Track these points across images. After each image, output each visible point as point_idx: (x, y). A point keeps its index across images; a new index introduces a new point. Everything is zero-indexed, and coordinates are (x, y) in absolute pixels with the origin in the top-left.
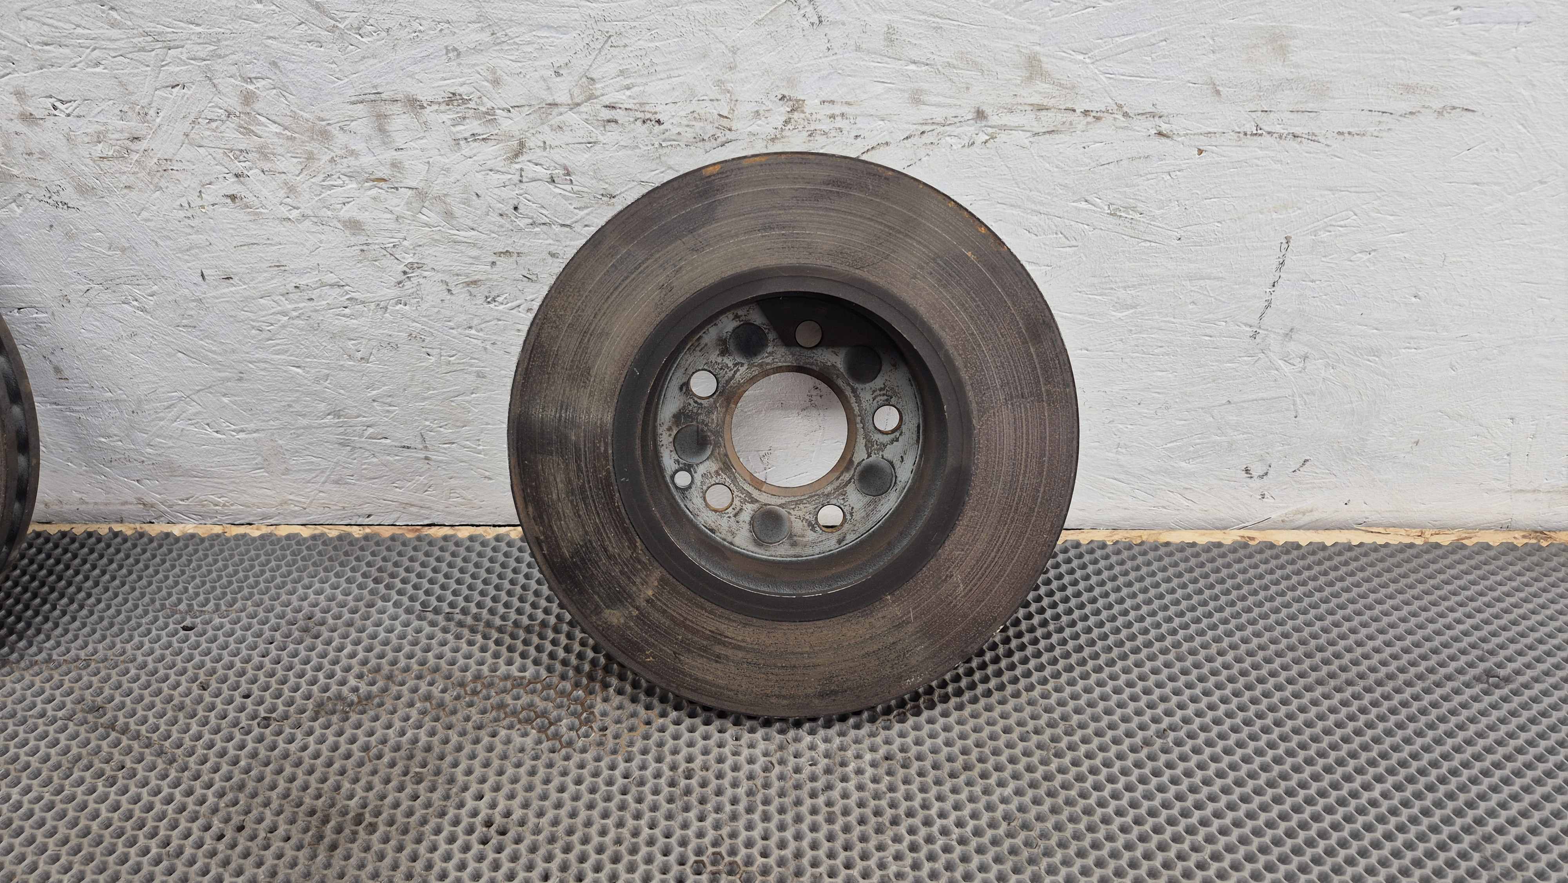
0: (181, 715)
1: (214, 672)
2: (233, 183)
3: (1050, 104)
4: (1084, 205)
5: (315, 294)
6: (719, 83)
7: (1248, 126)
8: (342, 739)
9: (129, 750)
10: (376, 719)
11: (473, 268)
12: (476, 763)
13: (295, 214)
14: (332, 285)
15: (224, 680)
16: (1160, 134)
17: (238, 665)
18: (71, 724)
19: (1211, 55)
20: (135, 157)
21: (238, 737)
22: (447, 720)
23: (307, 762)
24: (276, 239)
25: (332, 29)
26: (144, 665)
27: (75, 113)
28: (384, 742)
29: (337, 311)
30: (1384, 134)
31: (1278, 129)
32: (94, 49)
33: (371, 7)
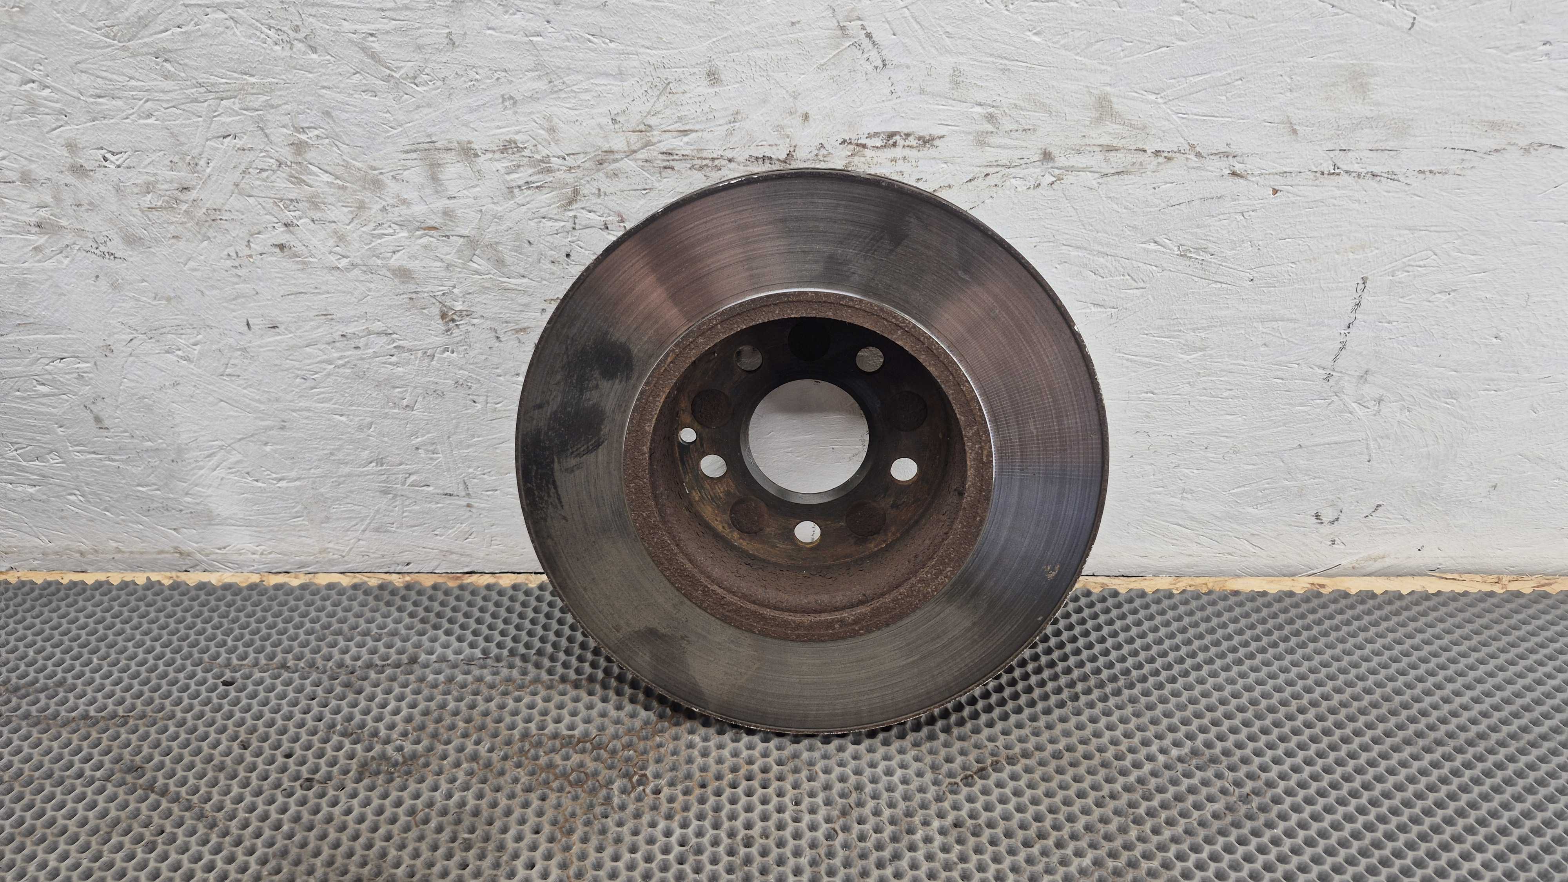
0: (222, 776)
1: (253, 730)
2: (283, 232)
3: (1120, 145)
4: (1153, 246)
5: (362, 342)
7: (1325, 165)
8: (387, 802)
9: (168, 814)
10: (422, 780)
11: (523, 315)
12: (527, 828)
13: (344, 262)
14: (379, 334)
15: (265, 738)
16: (1234, 174)
17: (280, 722)
18: (109, 785)
19: (1288, 94)
20: (184, 207)
21: (280, 799)
22: (495, 782)
23: (352, 827)
24: (324, 288)
25: (388, 79)
26: (182, 723)
27: (125, 164)
28: (430, 804)
29: (383, 359)
30: (1468, 172)
31: (1356, 168)
32: (147, 101)
33: (427, 56)
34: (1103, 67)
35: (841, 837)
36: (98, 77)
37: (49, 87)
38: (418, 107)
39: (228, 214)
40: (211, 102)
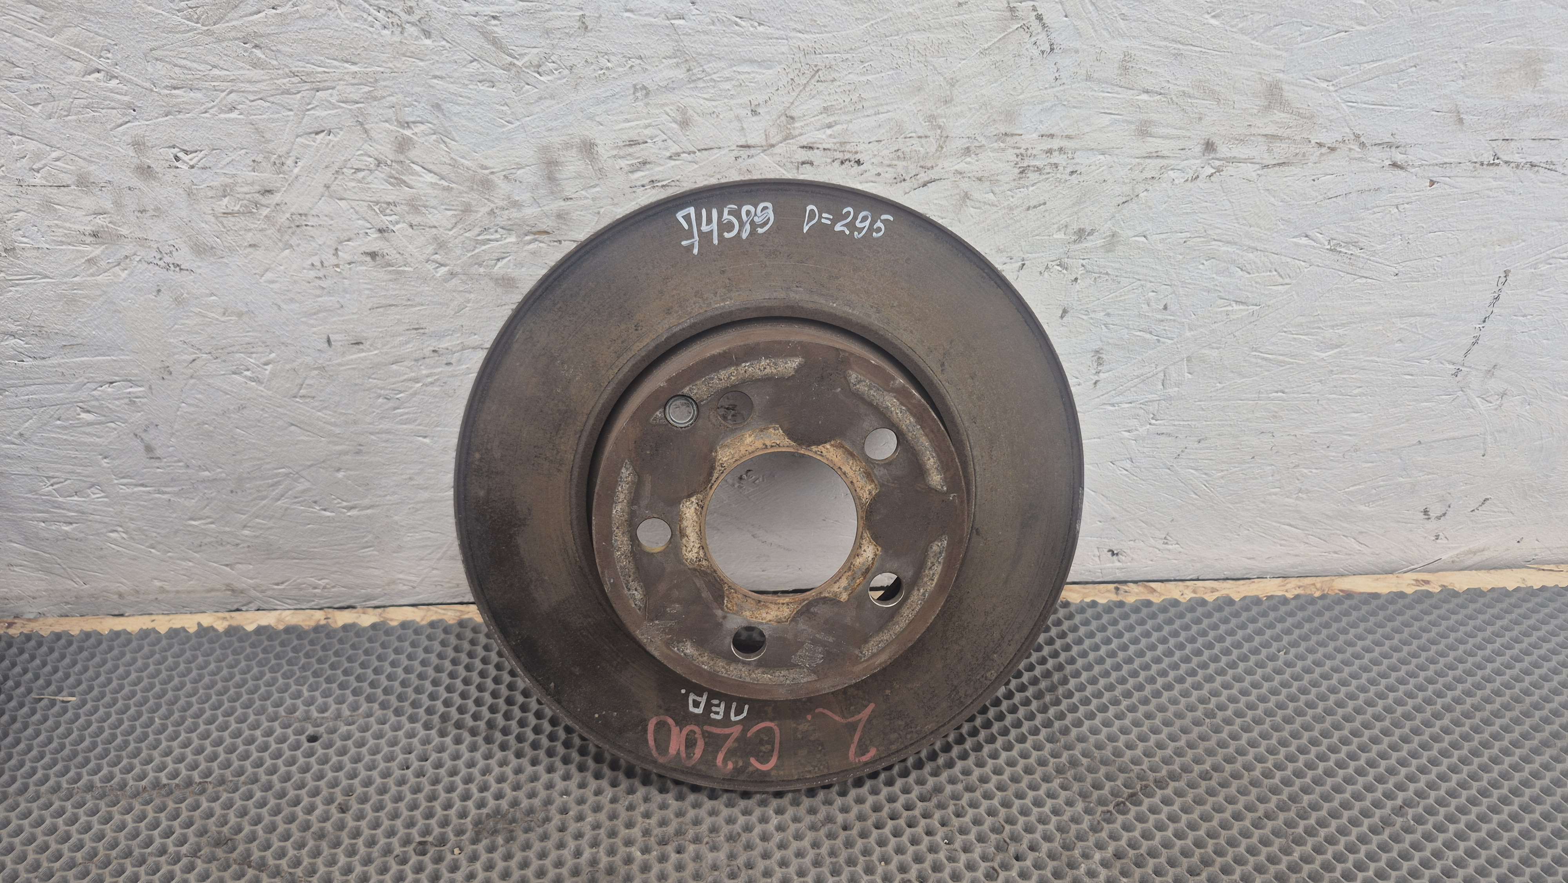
1: (350, 791)
2: (376, 239)
3: (1285, 135)
5: (454, 358)
6: (931, 118)
7: (1485, 155)
8: (512, 864)
10: (545, 837)
13: (443, 270)
14: (474, 348)
15: (365, 799)
16: (1395, 165)
17: (378, 780)
18: (198, 862)
19: (1460, 82)
20: (265, 212)
21: (394, 867)
22: (625, 835)
25: (510, 66)
26: (268, 787)
27: (200, 165)
28: (560, 864)
31: (1517, 158)
32: (231, 92)
33: (555, 42)
34: (1279, 53)
36: (175, 65)
37: (117, 78)
38: (540, 98)
39: (316, 219)
40: (304, 94)
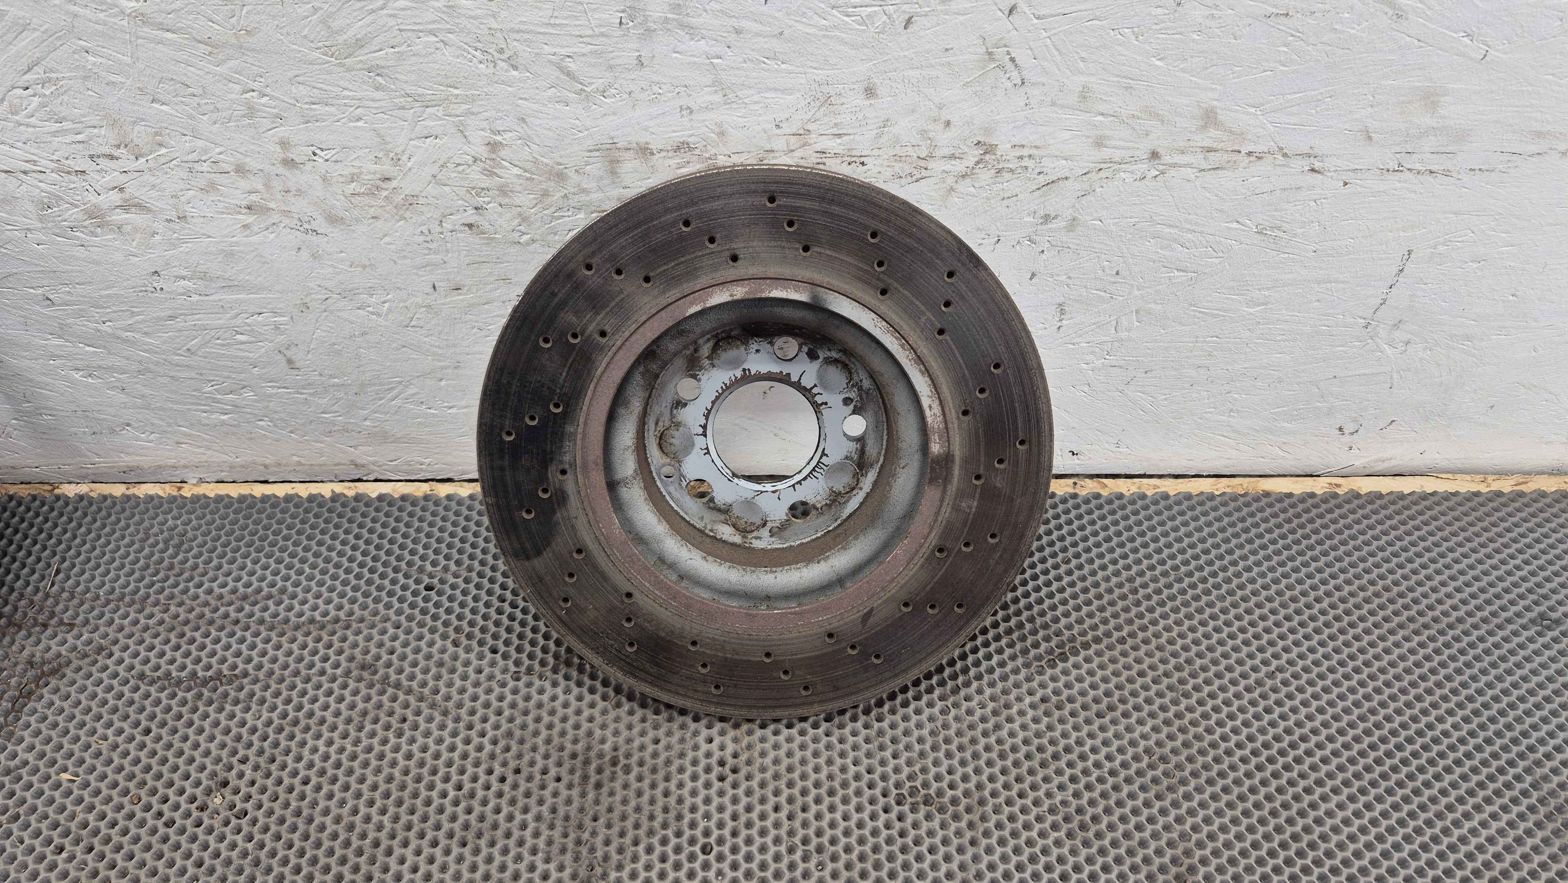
0: (444, 671)
1: (459, 630)
2: (472, 214)
3: (1219, 147)
4: (1235, 225)
6: (923, 132)
7: (1392, 164)
9: (406, 704)
13: (525, 238)
15: (471, 637)
16: (1313, 170)
18: (351, 682)
19: (1369, 109)
20: (385, 194)
21: (497, 690)
23: (560, 712)
24: (505, 258)
25: (580, 92)
26: (398, 625)
27: (333, 159)
31: (1418, 166)
32: (358, 108)
33: (617, 74)
34: (1214, 87)
35: (953, 712)
36: (314, 88)
37: (268, 96)
38: (605, 115)
39: (425, 199)
40: (417, 109)
